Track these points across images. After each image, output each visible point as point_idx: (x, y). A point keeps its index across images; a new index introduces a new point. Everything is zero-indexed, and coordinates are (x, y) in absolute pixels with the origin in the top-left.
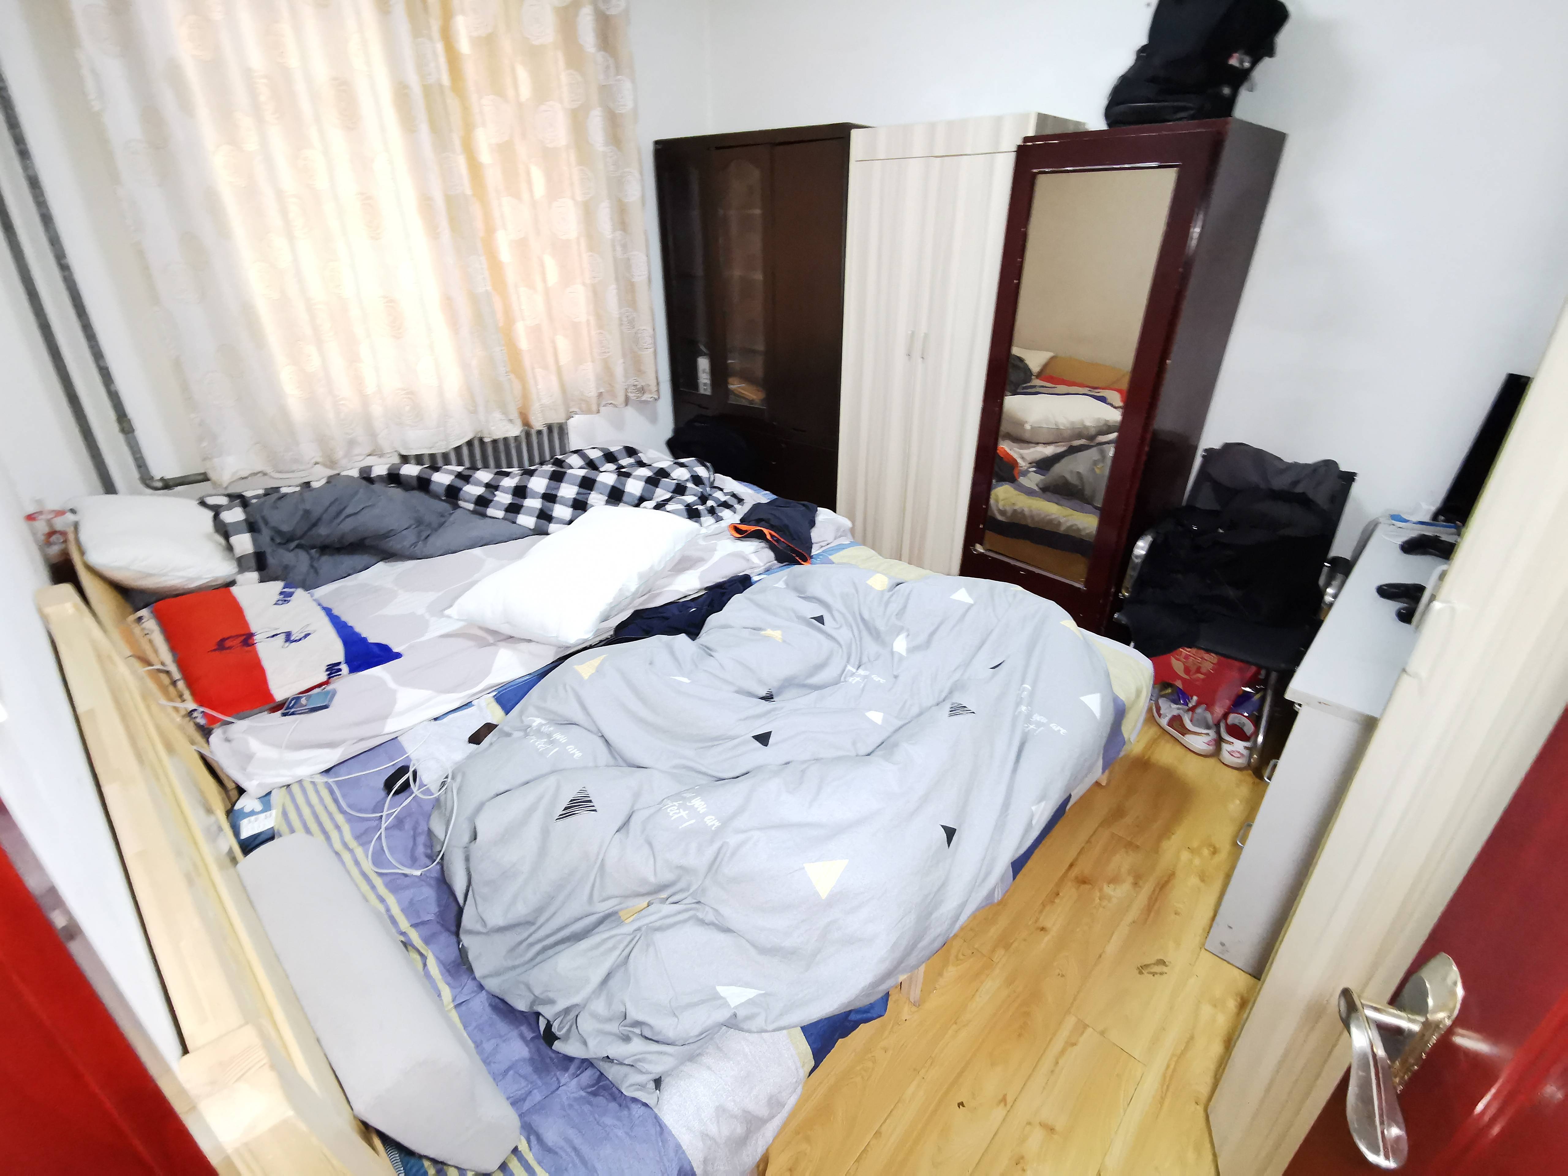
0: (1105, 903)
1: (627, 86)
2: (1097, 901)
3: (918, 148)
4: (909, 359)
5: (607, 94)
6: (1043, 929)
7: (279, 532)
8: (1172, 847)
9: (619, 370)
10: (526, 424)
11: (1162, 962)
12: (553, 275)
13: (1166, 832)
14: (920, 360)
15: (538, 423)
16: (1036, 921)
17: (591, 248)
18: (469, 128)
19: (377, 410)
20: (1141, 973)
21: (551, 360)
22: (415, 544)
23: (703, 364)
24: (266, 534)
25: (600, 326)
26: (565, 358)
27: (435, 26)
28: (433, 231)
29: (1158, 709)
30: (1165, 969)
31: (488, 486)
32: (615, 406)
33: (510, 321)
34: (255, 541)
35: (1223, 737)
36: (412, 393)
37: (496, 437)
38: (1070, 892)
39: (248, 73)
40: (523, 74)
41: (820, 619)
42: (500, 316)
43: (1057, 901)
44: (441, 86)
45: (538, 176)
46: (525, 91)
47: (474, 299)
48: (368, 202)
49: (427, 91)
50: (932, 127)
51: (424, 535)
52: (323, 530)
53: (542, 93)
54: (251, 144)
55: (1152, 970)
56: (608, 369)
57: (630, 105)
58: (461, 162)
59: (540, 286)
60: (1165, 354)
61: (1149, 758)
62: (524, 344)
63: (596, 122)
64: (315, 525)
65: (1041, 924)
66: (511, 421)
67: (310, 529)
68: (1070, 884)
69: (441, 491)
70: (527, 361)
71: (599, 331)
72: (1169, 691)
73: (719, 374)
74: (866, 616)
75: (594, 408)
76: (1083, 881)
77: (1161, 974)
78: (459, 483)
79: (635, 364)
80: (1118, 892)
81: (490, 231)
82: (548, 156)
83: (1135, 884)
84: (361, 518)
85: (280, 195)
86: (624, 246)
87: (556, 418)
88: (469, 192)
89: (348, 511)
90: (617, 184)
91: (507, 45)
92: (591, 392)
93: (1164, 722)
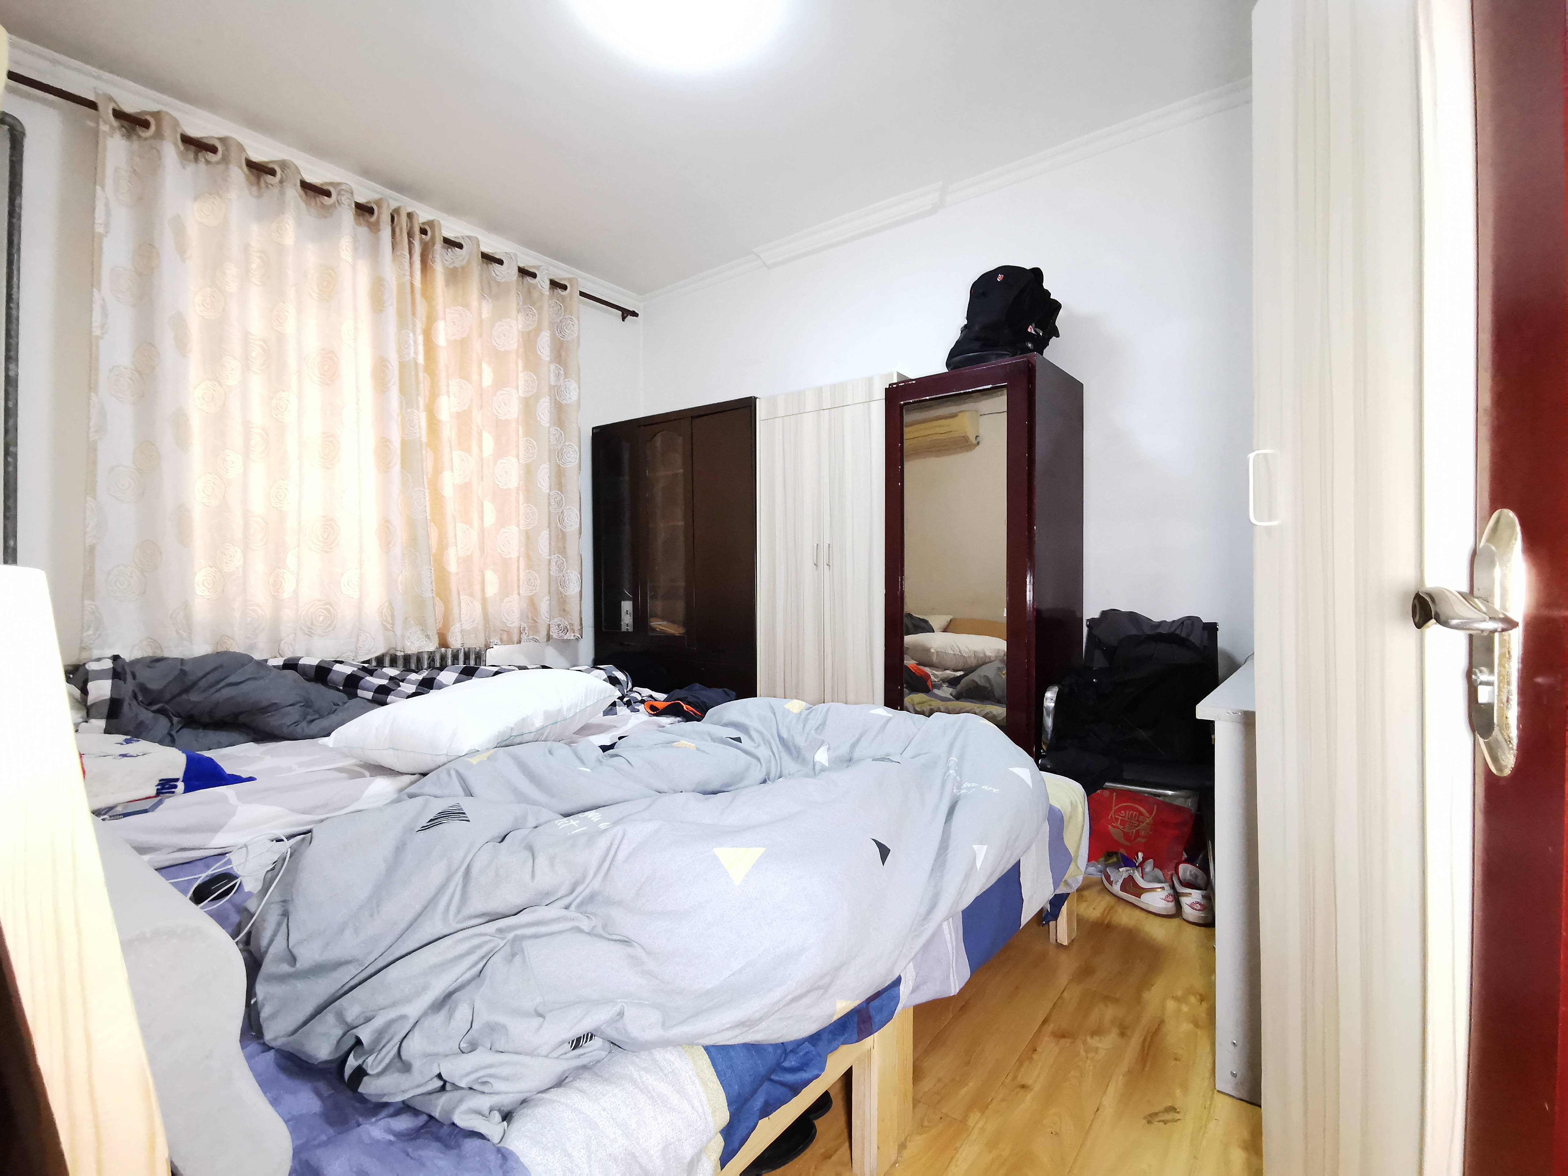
0: (1091, 1055)
1: (573, 385)
2: (1083, 1053)
3: (810, 404)
4: (817, 568)
5: (556, 392)
6: (1023, 1087)
7: (143, 688)
8: (1154, 995)
9: (544, 606)
10: (444, 644)
11: (1172, 1109)
12: (490, 518)
13: (1145, 983)
14: (826, 567)
15: (456, 642)
16: (1015, 1078)
17: (528, 500)
18: (434, 395)
19: (288, 614)
20: (1149, 1122)
21: (477, 587)
22: (296, 723)
23: (627, 606)
24: (129, 686)
25: (530, 566)
26: (492, 589)
27: (420, 326)
28: (384, 465)
29: (1108, 877)
30: (1178, 1116)
31: (391, 679)
32: (536, 641)
33: (443, 547)
34: (114, 687)
35: (1178, 891)
36: (329, 604)
37: (409, 652)
38: (1049, 1049)
39: (246, 336)
40: (487, 370)
41: (738, 740)
42: (434, 542)
43: (1035, 1056)
44: (416, 364)
45: (488, 440)
46: (488, 380)
47: (411, 525)
48: (330, 441)
49: (402, 366)
50: (820, 390)
51: (309, 718)
52: (194, 697)
53: (501, 382)
54: (233, 379)
55: (1162, 1118)
56: (532, 604)
57: (574, 397)
58: (422, 418)
59: (476, 523)
60: (1030, 523)
61: (1110, 921)
62: (453, 567)
63: (544, 410)
64: (187, 690)
65: (1021, 1080)
66: (428, 636)
67: (180, 694)
68: (1046, 1039)
69: (341, 680)
70: (453, 586)
71: (527, 571)
72: (1115, 859)
73: (640, 616)
74: (785, 735)
75: (516, 639)
76: (1060, 1035)
77: (1176, 1121)
78: (361, 674)
79: (561, 603)
80: (1105, 1044)
81: (438, 471)
82: (499, 426)
83: (1122, 1034)
84: (244, 688)
85: (247, 426)
86: (560, 503)
87: (475, 643)
88: (424, 439)
89: (231, 679)
90: (557, 455)
91: (477, 345)
92: (514, 621)
93: (1116, 888)
